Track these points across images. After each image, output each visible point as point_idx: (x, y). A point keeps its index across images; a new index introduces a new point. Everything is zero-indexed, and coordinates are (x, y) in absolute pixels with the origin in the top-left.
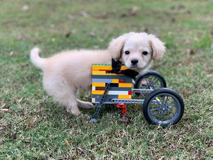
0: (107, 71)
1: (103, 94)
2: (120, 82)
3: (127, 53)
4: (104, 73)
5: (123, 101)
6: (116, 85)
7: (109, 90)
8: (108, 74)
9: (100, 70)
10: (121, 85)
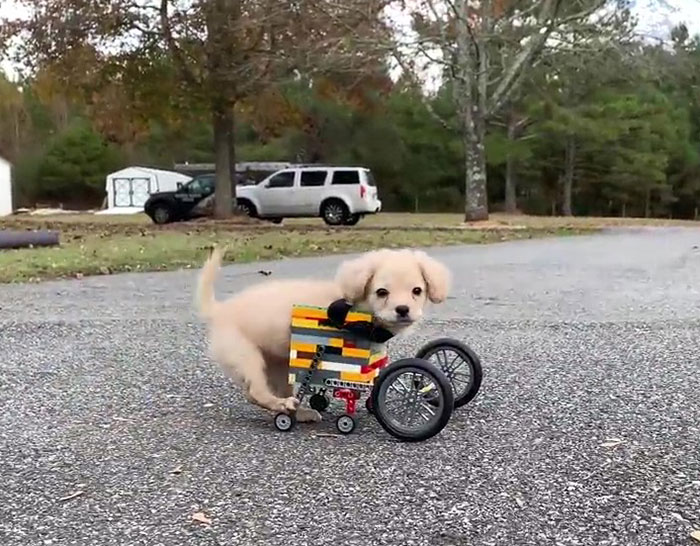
0: (322, 322)
1: (308, 366)
2: (345, 345)
3: (382, 293)
4: (314, 325)
5: (348, 384)
6: (338, 351)
7: (322, 360)
8: (322, 327)
9: (308, 318)
10: (347, 352)
